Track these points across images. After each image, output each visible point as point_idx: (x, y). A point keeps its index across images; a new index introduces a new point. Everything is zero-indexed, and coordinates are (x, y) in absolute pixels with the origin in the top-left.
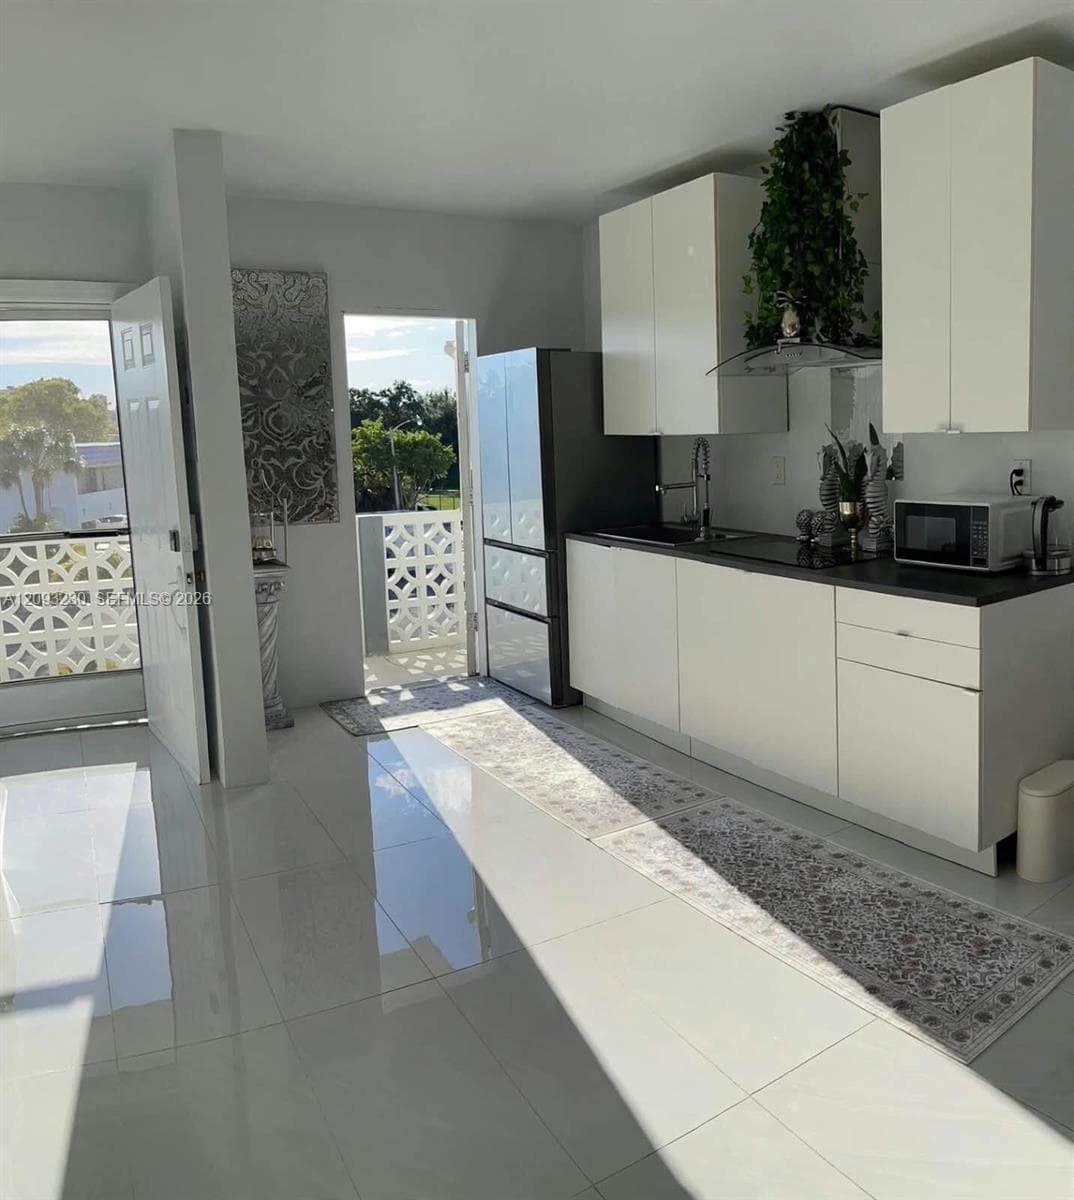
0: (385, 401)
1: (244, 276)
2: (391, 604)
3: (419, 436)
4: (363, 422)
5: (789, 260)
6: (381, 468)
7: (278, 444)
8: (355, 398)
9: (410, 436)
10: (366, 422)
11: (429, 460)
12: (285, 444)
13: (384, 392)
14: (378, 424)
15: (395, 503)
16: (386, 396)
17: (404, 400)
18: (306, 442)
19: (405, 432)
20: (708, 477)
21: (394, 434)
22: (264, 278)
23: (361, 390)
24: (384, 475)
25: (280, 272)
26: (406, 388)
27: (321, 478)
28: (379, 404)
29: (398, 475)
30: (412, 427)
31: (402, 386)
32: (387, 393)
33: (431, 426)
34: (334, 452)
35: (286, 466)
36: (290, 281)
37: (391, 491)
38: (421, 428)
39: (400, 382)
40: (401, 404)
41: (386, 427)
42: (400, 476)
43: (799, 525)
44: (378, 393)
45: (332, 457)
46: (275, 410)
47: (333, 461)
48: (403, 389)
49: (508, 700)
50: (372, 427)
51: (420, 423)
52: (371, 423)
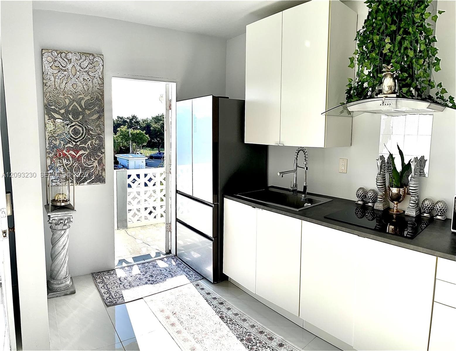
0: (128, 120)
1: (58, 54)
2: (129, 208)
3: (138, 131)
4: (121, 126)
5: (388, 46)
6: (126, 141)
7: (74, 143)
8: (119, 119)
9: (135, 131)
10: (122, 126)
11: (141, 139)
12: (78, 143)
13: (128, 118)
14: (126, 127)
15: (130, 151)
16: (129, 119)
17: (134, 120)
18: (89, 143)
19: (134, 130)
20: (307, 169)
21: (131, 131)
22: (70, 56)
23: (121, 117)
24: (127, 143)
25: (78, 53)
26: (135, 117)
27: (96, 161)
28: (126, 122)
29: (131, 143)
30: (136, 128)
31: (134, 116)
32: (129, 118)
33: (142, 129)
34: (104, 148)
35: (78, 155)
36: (84, 58)
37: (129, 148)
38: (138, 129)
39: (133, 115)
40: (133, 122)
41: (128, 128)
42: (132, 143)
43: (358, 196)
44: (126, 118)
45: (103, 150)
46: (73, 126)
47: (103, 153)
48: (134, 117)
49: (189, 276)
50: (124, 128)
51: (139, 128)
52: (123, 127)
